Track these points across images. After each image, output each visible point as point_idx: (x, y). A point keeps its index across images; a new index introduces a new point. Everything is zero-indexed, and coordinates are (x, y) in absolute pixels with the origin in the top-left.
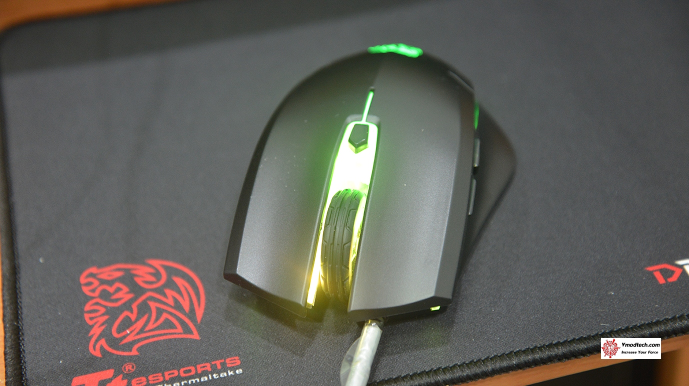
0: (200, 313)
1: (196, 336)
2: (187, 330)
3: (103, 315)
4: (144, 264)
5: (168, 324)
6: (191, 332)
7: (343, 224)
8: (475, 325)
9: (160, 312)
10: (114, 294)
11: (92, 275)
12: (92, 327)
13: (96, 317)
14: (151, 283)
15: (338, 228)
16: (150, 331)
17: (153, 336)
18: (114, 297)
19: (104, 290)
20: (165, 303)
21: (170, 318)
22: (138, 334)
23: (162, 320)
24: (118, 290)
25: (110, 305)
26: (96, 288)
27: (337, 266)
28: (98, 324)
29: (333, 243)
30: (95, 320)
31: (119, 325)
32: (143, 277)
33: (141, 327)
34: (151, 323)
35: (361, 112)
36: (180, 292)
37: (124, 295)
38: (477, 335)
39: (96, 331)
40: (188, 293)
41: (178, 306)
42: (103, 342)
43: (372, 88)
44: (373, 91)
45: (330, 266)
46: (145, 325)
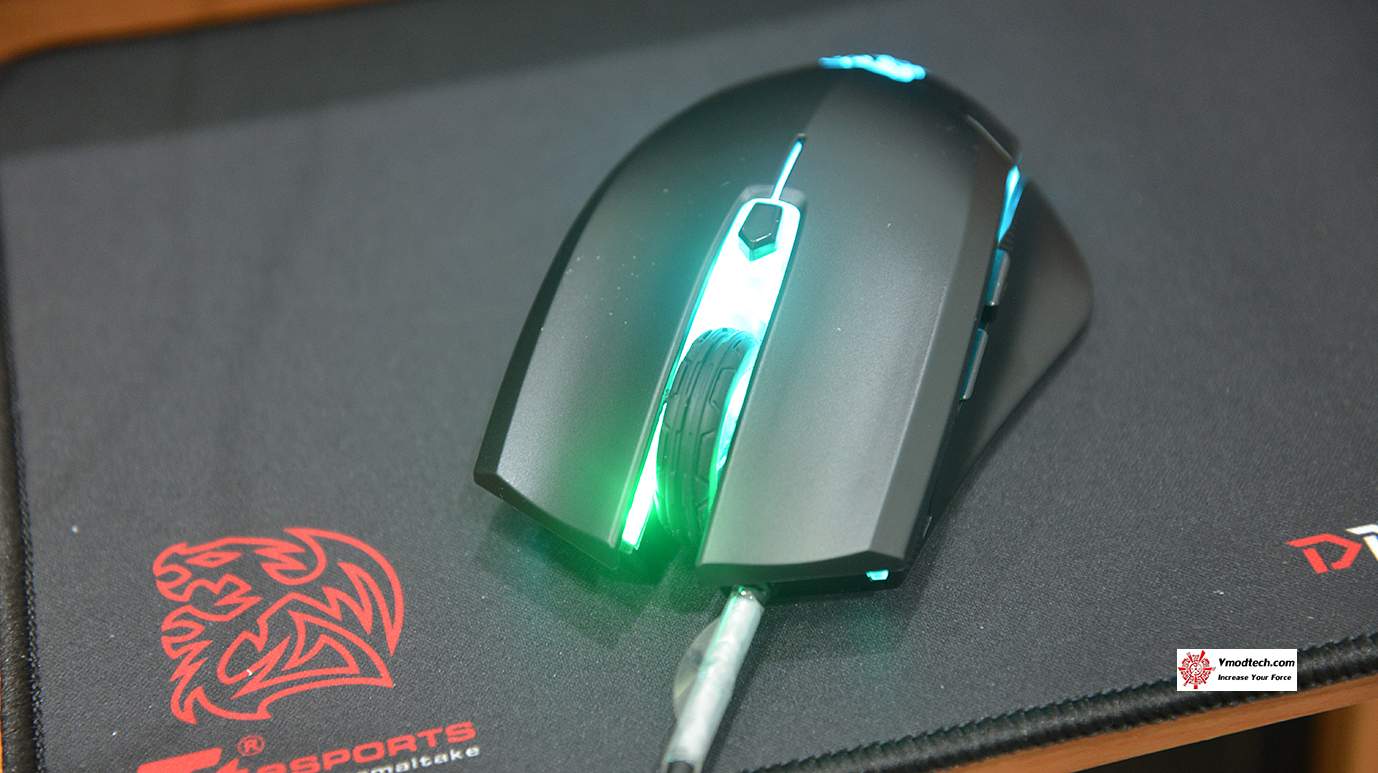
0: (393, 635)
1: (385, 681)
2: (369, 670)
3: (199, 638)
4: (283, 537)
5: (330, 658)
6: (376, 674)
7: (704, 396)
8: (947, 658)
9: (313, 633)
10: (221, 597)
11: (177, 559)
12: (177, 662)
13: (185, 643)
14: (297, 574)
15: (693, 401)
16: (294, 670)
17: (300, 682)
18: (220, 603)
19: (201, 589)
20: (323, 615)
21: (334, 644)
22: (268, 677)
23: (317, 648)
24: (230, 588)
25: (213, 618)
26: (186, 584)
27: (685, 476)
28: (189, 658)
29: (681, 430)
30: (183, 650)
31: (231, 659)
32: (279, 562)
33: (275, 662)
34: (296, 654)
35: (772, 180)
36: (353, 593)
37: (242, 598)
38: (950, 677)
39: (186, 671)
40: (370, 593)
41: (350, 621)
42: (198, 693)
43: (801, 135)
44: (802, 140)
45: (673, 473)
46: (284, 659)
